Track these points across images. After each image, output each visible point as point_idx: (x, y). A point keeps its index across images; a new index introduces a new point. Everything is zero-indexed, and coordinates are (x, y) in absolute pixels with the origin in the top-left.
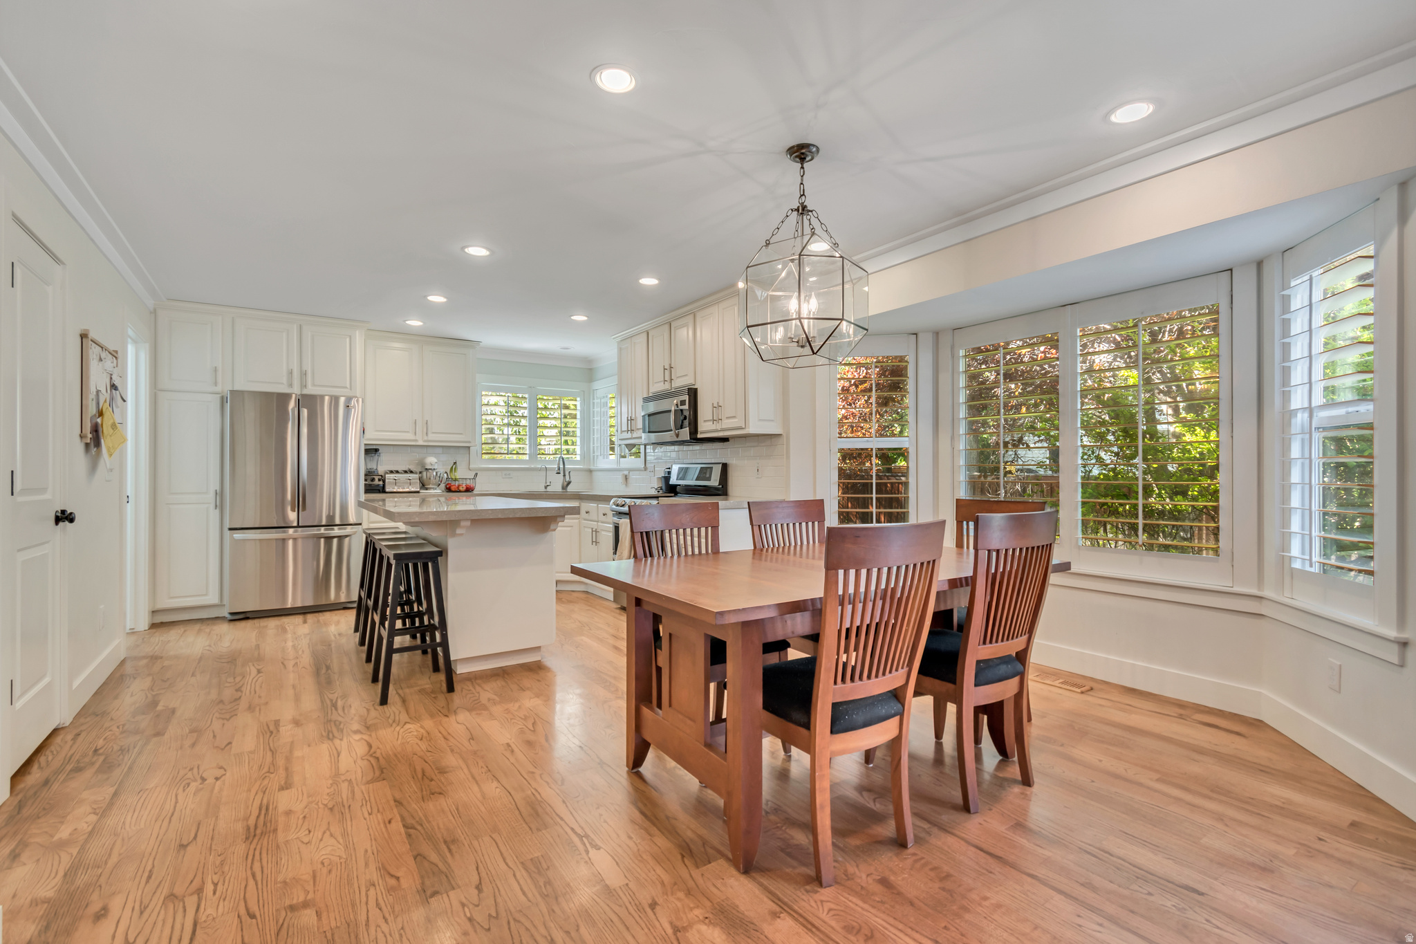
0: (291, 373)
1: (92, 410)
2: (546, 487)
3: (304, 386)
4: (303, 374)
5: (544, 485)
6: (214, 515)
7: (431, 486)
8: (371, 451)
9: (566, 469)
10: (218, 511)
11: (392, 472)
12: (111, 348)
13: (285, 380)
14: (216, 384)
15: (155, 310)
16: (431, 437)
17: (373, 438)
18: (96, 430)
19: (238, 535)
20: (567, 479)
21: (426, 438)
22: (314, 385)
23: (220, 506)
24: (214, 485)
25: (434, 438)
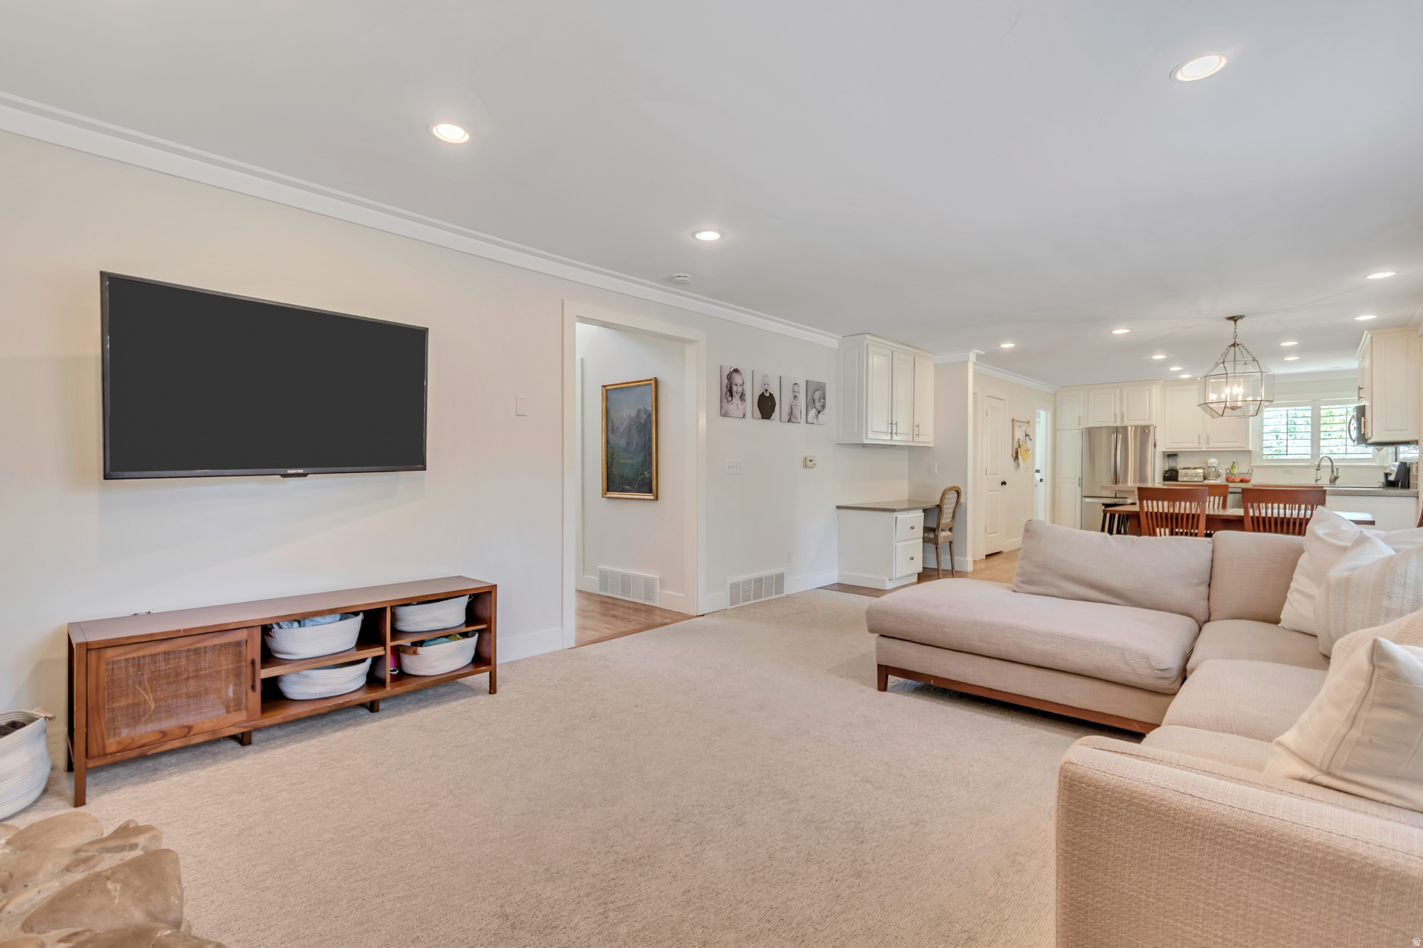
0: (1115, 415)
1: (1016, 446)
2: (1317, 481)
3: (1122, 421)
4: (1122, 415)
5: (1314, 479)
6: (1079, 489)
7: (1211, 478)
8: (1171, 456)
9: (1334, 466)
10: (1080, 487)
11: (1184, 468)
12: (1026, 421)
13: (1113, 419)
14: (1080, 425)
15: (1055, 394)
16: (1212, 445)
17: (1171, 448)
18: (1017, 453)
19: (1087, 500)
20: (1335, 474)
21: (1207, 446)
22: (1128, 420)
23: (1081, 485)
24: (1079, 475)
25: (1215, 445)
